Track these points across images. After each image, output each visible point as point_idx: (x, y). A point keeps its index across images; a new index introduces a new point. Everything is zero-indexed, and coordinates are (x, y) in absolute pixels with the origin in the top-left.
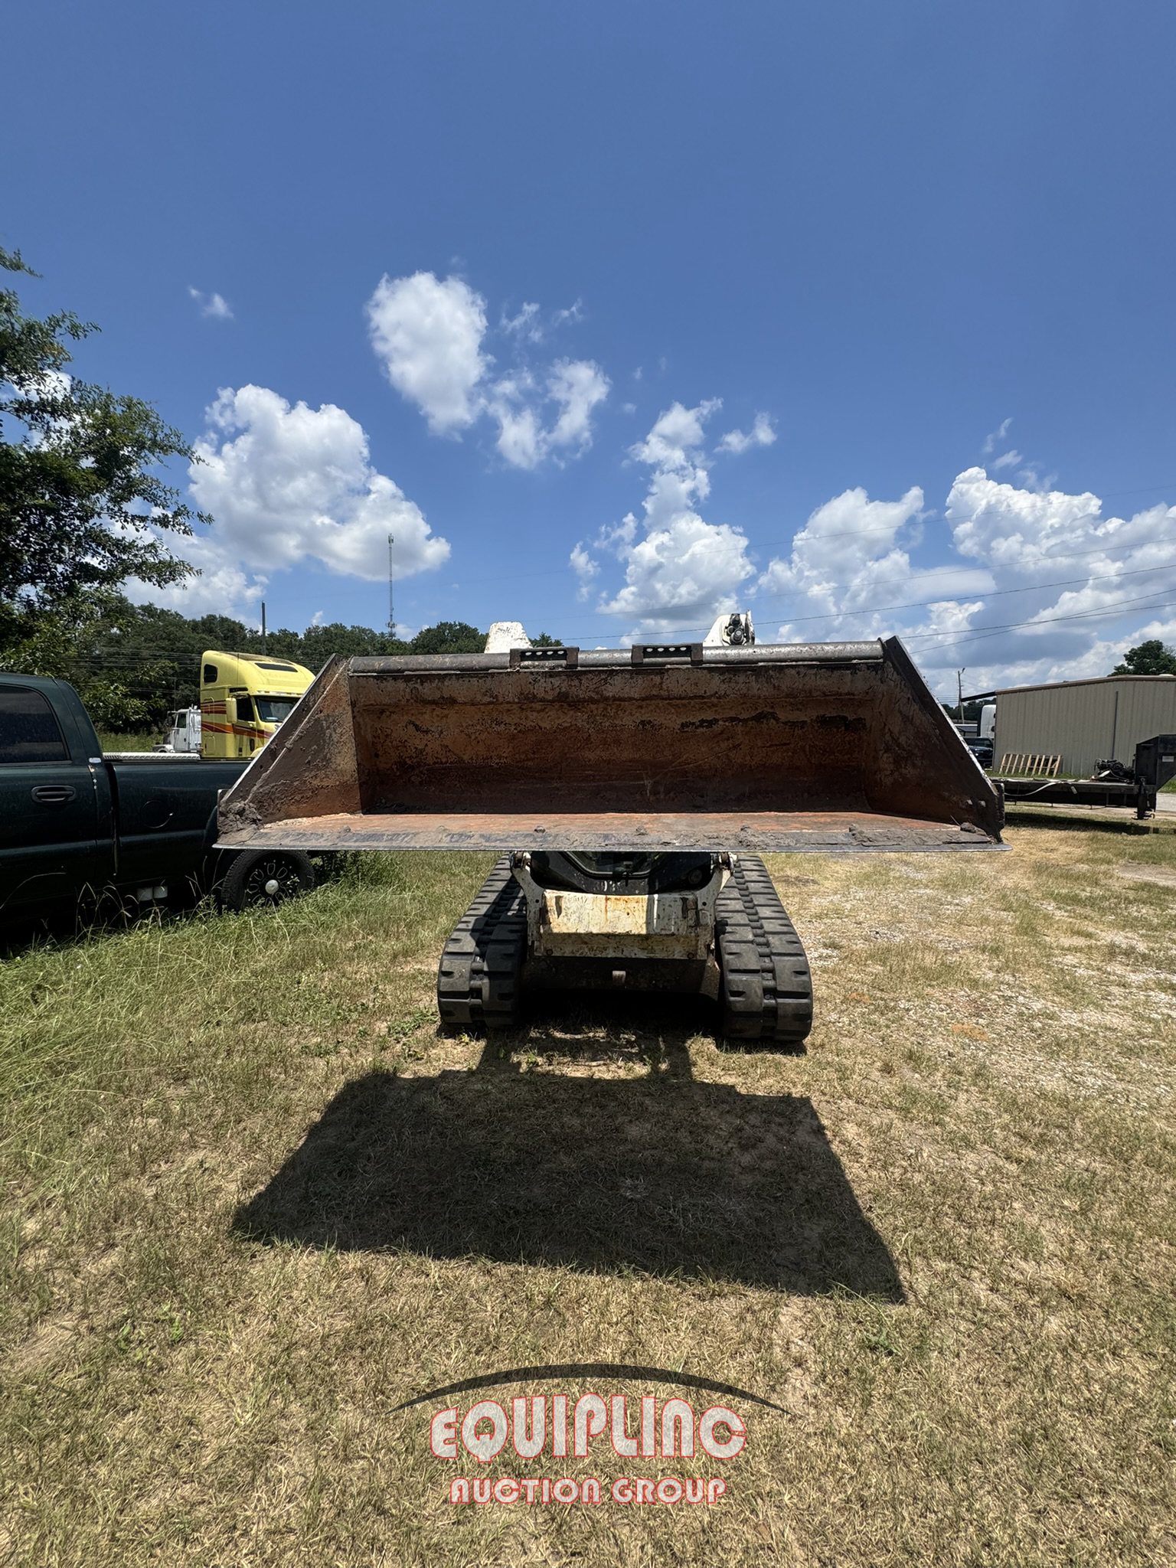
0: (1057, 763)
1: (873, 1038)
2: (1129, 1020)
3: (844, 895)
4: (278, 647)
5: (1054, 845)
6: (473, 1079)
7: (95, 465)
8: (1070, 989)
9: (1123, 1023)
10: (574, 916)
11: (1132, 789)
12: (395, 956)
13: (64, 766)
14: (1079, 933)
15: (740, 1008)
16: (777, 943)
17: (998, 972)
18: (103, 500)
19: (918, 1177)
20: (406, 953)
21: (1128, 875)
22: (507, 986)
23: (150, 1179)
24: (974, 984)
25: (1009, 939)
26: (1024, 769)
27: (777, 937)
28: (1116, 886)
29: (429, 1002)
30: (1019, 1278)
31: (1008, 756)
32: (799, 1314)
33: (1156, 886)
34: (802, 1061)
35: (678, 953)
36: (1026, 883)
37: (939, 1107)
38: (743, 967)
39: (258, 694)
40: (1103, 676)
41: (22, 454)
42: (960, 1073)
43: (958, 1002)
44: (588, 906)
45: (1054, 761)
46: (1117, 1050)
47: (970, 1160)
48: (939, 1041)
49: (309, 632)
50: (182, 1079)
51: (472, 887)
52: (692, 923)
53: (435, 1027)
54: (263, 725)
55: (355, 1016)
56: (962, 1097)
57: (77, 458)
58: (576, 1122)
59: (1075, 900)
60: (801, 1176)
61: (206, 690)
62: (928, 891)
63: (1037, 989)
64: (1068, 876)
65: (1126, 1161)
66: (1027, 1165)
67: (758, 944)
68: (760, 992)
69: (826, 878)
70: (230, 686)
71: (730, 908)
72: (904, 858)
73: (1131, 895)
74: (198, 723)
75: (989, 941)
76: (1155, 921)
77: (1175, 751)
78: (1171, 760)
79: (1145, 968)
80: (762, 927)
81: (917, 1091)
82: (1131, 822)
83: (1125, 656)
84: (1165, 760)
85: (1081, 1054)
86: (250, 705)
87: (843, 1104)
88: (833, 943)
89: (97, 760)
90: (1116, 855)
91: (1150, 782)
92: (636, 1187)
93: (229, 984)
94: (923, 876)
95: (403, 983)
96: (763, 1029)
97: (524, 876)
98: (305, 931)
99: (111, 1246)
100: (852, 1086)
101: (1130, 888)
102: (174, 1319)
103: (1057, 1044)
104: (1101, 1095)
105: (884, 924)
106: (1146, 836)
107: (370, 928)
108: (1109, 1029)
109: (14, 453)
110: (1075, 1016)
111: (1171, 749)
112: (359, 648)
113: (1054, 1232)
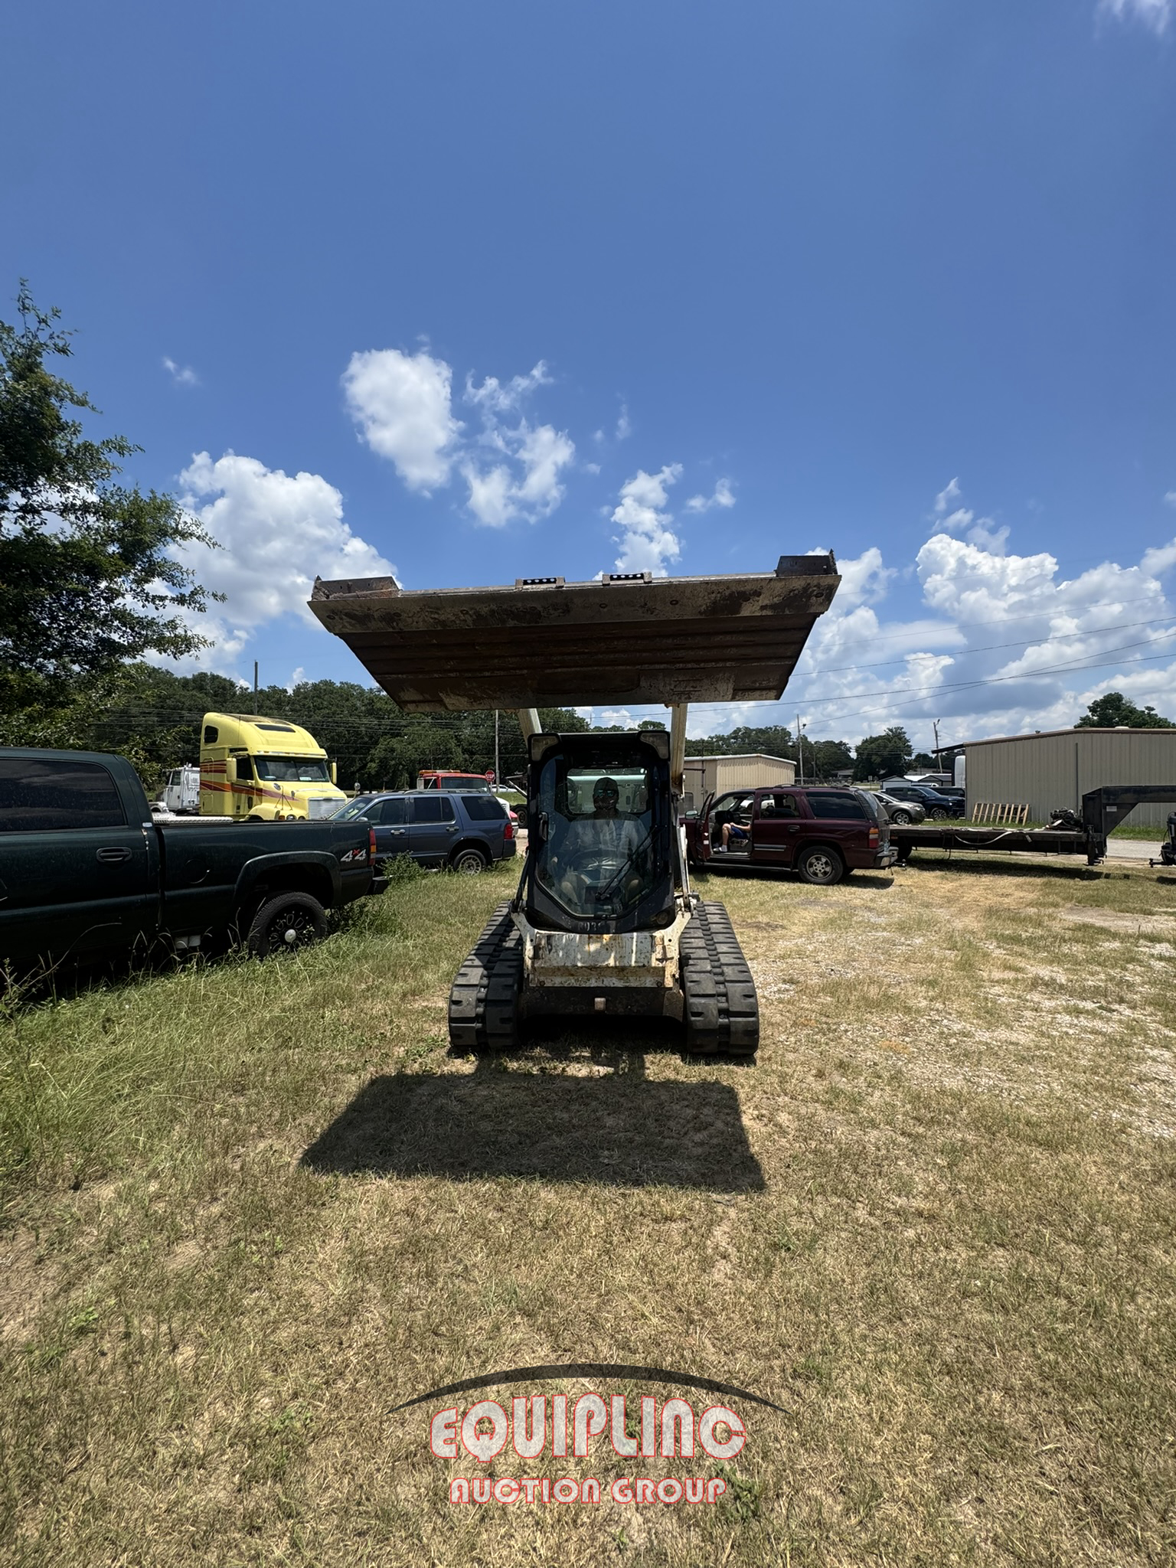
0: (1026, 812)
1: (814, 1053)
2: (1032, 1036)
3: (808, 939)
5: (1010, 891)
7: (120, 550)
8: (991, 1015)
9: (1024, 1038)
10: (562, 953)
11: (1081, 837)
12: (405, 995)
13: (122, 830)
14: (1010, 968)
15: (700, 1026)
16: (731, 972)
17: (931, 1000)
18: (123, 583)
19: (830, 1146)
20: (414, 993)
21: (1071, 917)
22: (508, 1011)
23: (234, 1157)
24: (908, 1010)
25: (949, 973)
26: (995, 817)
27: (730, 968)
28: (1056, 927)
29: (442, 1030)
30: (893, 1207)
31: (979, 805)
32: (727, 1230)
33: (1092, 926)
34: (752, 1070)
35: (649, 982)
36: (975, 926)
37: (856, 1100)
38: (702, 992)
39: (257, 754)
40: (1070, 728)
41: (57, 543)
42: (880, 1077)
43: (890, 1025)
44: (574, 944)
45: (1023, 810)
46: (1013, 1058)
47: (874, 1134)
48: (869, 1054)
49: (298, 688)
50: (240, 1090)
51: (468, 936)
52: (659, 955)
53: (446, 1050)
54: (262, 784)
55: (376, 1042)
56: (877, 1093)
57: (105, 545)
58: (566, 1116)
59: (1016, 940)
60: (739, 1147)
61: (206, 750)
62: (885, 934)
63: (960, 1014)
64: (1016, 918)
65: (994, 1134)
66: (916, 1138)
67: (715, 974)
68: (715, 1012)
69: (795, 924)
70: (231, 746)
71: (694, 945)
72: (869, 904)
73: (1068, 934)
74: (195, 780)
75: (929, 976)
76: (1081, 957)
77: (1118, 801)
78: (1114, 809)
79: (1059, 996)
80: (719, 960)
81: (841, 1090)
82: (1084, 868)
83: (1089, 707)
84: (1108, 809)
85: (982, 1062)
86: (249, 765)
87: (780, 1100)
88: (792, 979)
89: (148, 825)
90: (1064, 899)
91: (1097, 830)
92: (612, 1156)
93: (263, 1018)
94: (882, 920)
95: (413, 1017)
96: (720, 1044)
97: (520, 920)
98: (322, 975)
99: (215, 1199)
100: (789, 1087)
101: (1069, 929)
102: (275, 1239)
103: (965, 1055)
104: (990, 1091)
105: (840, 963)
106: (1097, 881)
107: (379, 971)
108: (1012, 1043)
109: (49, 542)
110: (987, 1034)
111: (1115, 799)
112: (348, 703)
113: (925, 1180)
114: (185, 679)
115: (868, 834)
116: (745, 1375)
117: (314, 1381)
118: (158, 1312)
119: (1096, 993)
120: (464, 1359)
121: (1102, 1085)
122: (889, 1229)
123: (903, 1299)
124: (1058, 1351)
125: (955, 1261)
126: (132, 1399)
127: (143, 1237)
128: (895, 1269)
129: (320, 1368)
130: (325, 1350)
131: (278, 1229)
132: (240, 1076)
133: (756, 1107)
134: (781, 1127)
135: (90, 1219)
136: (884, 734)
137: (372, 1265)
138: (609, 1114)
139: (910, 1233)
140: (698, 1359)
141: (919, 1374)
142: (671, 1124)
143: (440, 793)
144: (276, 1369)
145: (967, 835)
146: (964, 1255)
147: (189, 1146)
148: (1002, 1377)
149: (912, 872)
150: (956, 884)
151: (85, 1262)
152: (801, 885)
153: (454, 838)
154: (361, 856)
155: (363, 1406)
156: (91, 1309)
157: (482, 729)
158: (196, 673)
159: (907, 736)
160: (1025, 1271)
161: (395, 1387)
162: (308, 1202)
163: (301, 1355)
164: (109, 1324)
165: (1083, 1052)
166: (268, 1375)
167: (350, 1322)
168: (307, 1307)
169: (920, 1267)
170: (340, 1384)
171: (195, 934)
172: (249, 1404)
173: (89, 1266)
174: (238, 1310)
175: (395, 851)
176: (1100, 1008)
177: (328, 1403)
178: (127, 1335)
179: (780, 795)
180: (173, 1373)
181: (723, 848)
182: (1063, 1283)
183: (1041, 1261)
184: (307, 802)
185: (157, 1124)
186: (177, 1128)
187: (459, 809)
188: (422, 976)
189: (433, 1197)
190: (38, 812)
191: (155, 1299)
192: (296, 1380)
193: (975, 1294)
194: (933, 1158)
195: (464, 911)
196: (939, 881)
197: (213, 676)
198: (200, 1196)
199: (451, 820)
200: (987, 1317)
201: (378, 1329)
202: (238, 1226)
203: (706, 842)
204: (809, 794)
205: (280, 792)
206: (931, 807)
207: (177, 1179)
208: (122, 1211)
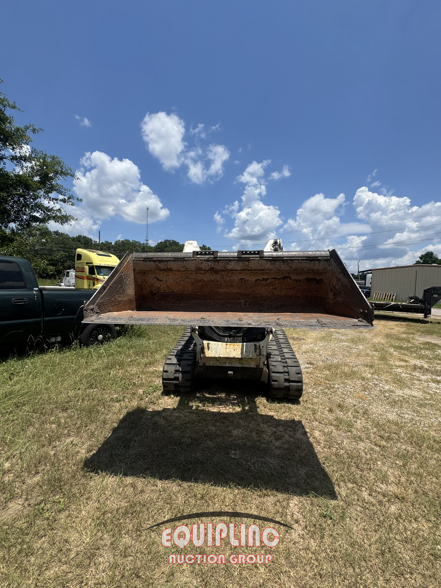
0: (394, 296)
1: (325, 399)
2: (421, 393)
3: (315, 344)
4: (104, 247)
5: (393, 327)
6: (175, 412)
7: (39, 180)
8: (399, 382)
9: (419, 394)
10: (214, 351)
11: (422, 307)
12: (146, 365)
13: (24, 291)
14: (403, 360)
15: (276, 386)
16: (290, 362)
17: (372, 374)
18: (42, 192)
19: (342, 452)
20: (150, 363)
21: (421, 339)
22: (189, 376)
23: (52, 448)
24: (363, 379)
25: (376, 362)
26: (382, 298)
27: (290, 360)
28: (416, 343)
29: (159, 382)
30: (380, 490)
31: (376, 293)
33: (431, 343)
34: (299, 407)
35: (253, 365)
36: (383, 341)
37: (350, 425)
38: (277, 371)
39: (96, 265)
40: (412, 264)
41: (12, 175)
42: (358, 413)
43: (357, 386)
44: (219, 347)
46: (416, 404)
47: (361, 445)
48: (350, 400)
49: (116, 242)
50: (65, 410)
51: (175, 339)
52: (258, 354)
53: (161, 392)
54: (99, 277)
55: (131, 387)
56: (359, 421)
57: (33, 177)
58: (214, 428)
59: (401, 348)
61: (77, 263)
62: (346, 343)
63: (387, 381)
64: (398, 339)
65: (420, 447)
66: (383, 448)
67: (283, 362)
68: (283, 380)
69: (308, 338)
70: (86, 262)
71: (272, 348)
72: (337, 331)
73: (422, 346)
74: (74, 275)
75: (369, 363)
76: (431, 356)
77: (438, 293)
78: (436, 296)
79: (427, 374)
80: (284, 356)
81: (342, 419)
82: (423, 319)
83: (419, 257)
84: (434, 296)
85: (403, 406)
86: (93, 269)
87: (314, 423)
88: (311, 362)
89: (37, 289)
90: (416, 331)
91: (429, 304)
92: (236, 454)
94: (344, 338)
95: (149, 375)
96: (284, 394)
97: (196, 335)
98: (112, 355)
99: (37, 473)
100: (317, 417)
101: (421, 344)
103: (394, 402)
104: (411, 422)
105: (330, 356)
106: (427, 324)
107: (137, 354)
108: (413, 397)
109: (9, 175)
110: (401, 391)
111: (437, 292)
112: (135, 248)
113: (393, 473)
114: (73, 237)
122: (382, 505)
125: (423, 531)
132: (67, 402)
134: (316, 439)
139: (394, 509)
146: (426, 527)
158: (78, 236)
167: (90, 564)
168: (68, 551)
169: (404, 534)
171: (59, 336)
188: (155, 356)
197: (84, 236)
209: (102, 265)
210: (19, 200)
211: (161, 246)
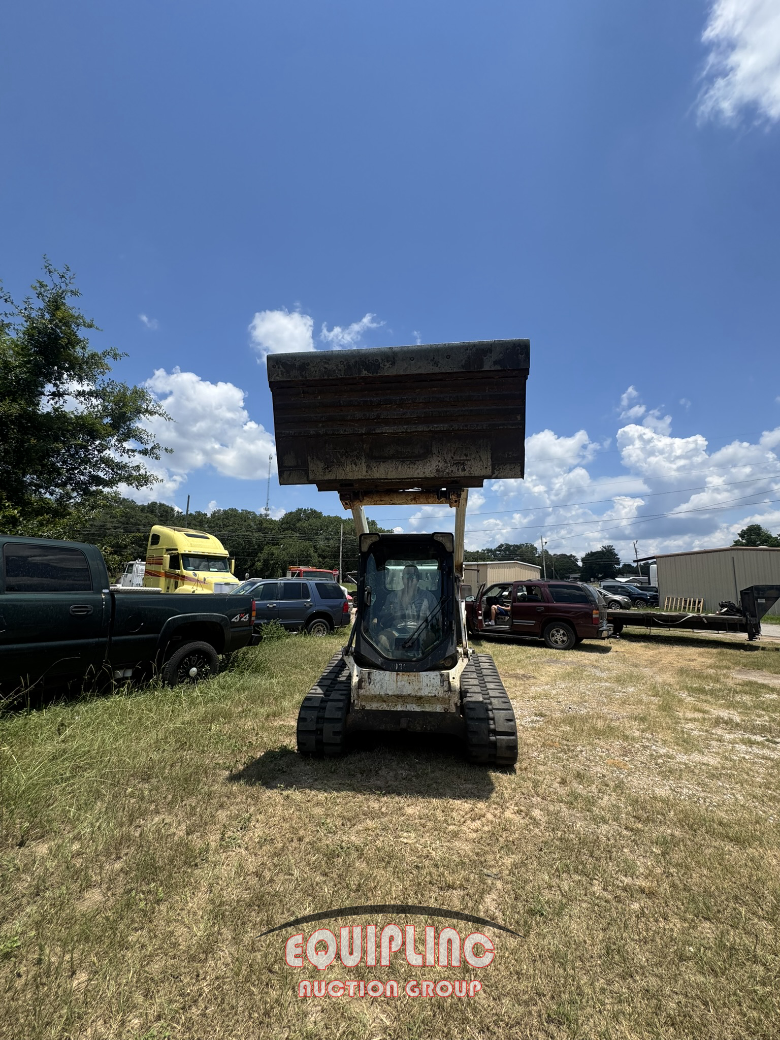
0: (702, 604)
1: (558, 766)
2: (718, 759)
3: (552, 686)
4: (194, 522)
5: (694, 657)
6: (317, 783)
7: (111, 422)
8: (687, 743)
9: (714, 761)
10: (378, 685)
11: (742, 620)
12: (268, 716)
13: (89, 594)
14: (699, 711)
15: (475, 742)
16: (496, 703)
17: (643, 732)
18: (113, 441)
19: (572, 836)
20: (274, 715)
21: (740, 677)
22: (338, 727)
23: (136, 827)
24: (626, 738)
25: (654, 713)
26: (680, 607)
27: (496, 699)
28: (730, 683)
29: (290, 741)
30: (621, 884)
31: (669, 599)
32: (495, 898)
33: (756, 683)
34: (513, 777)
35: (439, 709)
36: (671, 680)
37: (590, 802)
38: (476, 717)
39: (183, 552)
40: (728, 546)
41: (72, 416)
42: (607, 785)
43: (614, 748)
44: (387, 679)
45: (699, 602)
46: (706, 775)
47: (604, 828)
48: (599, 769)
49: (214, 513)
50: (146, 778)
52: (446, 689)
54: (185, 572)
55: (245, 748)
56: (606, 798)
57: (102, 418)
59: (701, 691)
61: (151, 550)
62: (607, 684)
63: (664, 742)
64: (700, 676)
65: (695, 831)
66: (636, 832)
67: (486, 704)
68: (486, 732)
69: (542, 675)
70: (167, 547)
71: (471, 683)
72: (595, 663)
73: (739, 688)
74: (142, 570)
75: (639, 714)
76: (750, 704)
77: (765, 595)
78: (763, 601)
79: (736, 731)
80: (488, 694)
81: (579, 794)
82: (746, 643)
83: (739, 534)
84: (759, 601)
85: (683, 777)
86: (178, 560)
87: (534, 799)
88: (541, 713)
89: (106, 591)
90: (733, 664)
91: (753, 616)
92: (409, 837)
93: (168, 728)
94: (604, 675)
95: (273, 732)
96: (489, 756)
97: (350, 660)
98: (212, 700)
99: (118, 858)
100: (541, 790)
101: (739, 684)
102: (158, 890)
103: (670, 772)
104: (690, 798)
105: (575, 703)
106: (756, 652)
107: (252, 699)
108: (704, 764)
109: (68, 416)
110: (685, 757)
111: (763, 594)
112: (245, 523)
113: (645, 864)
114: (143, 505)
115: (592, 614)
116: (510, 1018)
117: (174, 1006)
118: (64, 945)
119: (763, 730)
120: (290, 993)
121: (775, 797)
122: (619, 902)
123: (633, 959)
124: (761, 1010)
125: (672, 930)
126: (35, 1014)
127: (62, 884)
128: (625, 935)
129: (180, 995)
130: (185, 981)
131: (162, 882)
132: (148, 768)
133: (516, 804)
134: (535, 820)
135: (27, 869)
136: (600, 550)
137: (227, 913)
138: (408, 806)
139: (636, 906)
140: (472, 1002)
141: (648, 1025)
142: (454, 814)
143: (301, 580)
144: (147, 995)
145: (660, 617)
146: (678, 926)
147: (105, 817)
148: (717, 1031)
149: (624, 642)
150: (657, 651)
151: (18, 902)
152: (547, 650)
153: (309, 611)
154: (246, 618)
155: (209, 1029)
156: (16, 938)
157: (331, 541)
158: (150, 502)
159: (616, 552)
160: (728, 941)
161: (236, 1014)
162: (185, 863)
163: (167, 984)
164: (28, 952)
165: (757, 772)
166: (140, 999)
167: (206, 959)
168: (175, 945)
169: (645, 933)
170: (194, 1009)
171: (128, 668)
172: (123, 1023)
173: (20, 905)
174: (124, 945)
175: (269, 619)
176: (768, 740)
177: (183, 1026)
178: (39, 961)
179: (530, 587)
180: (69, 993)
181: (492, 623)
182: (759, 952)
183: (740, 933)
184: (213, 585)
185: (85, 800)
186: (99, 803)
187: (313, 590)
188: (281, 703)
189: (276, 863)
190: (36, 580)
191: (64, 933)
192: (161, 1005)
193: (689, 959)
194: (650, 847)
195: (313, 661)
196: (644, 649)
197: (160, 504)
198: (108, 854)
199: (308, 598)
200: (700, 978)
201: (227, 965)
202: (132, 879)
203: (480, 618)
204: (550, 586)
205: (196, 578)
206: (635, 599)
207: (93, 842)
208: (51, 864)
209: (192, 553)
210: (77, 453)
211: (292, 519)
